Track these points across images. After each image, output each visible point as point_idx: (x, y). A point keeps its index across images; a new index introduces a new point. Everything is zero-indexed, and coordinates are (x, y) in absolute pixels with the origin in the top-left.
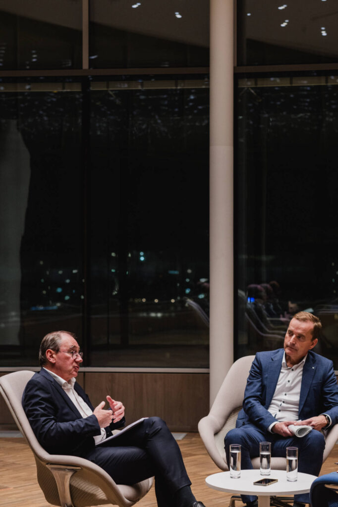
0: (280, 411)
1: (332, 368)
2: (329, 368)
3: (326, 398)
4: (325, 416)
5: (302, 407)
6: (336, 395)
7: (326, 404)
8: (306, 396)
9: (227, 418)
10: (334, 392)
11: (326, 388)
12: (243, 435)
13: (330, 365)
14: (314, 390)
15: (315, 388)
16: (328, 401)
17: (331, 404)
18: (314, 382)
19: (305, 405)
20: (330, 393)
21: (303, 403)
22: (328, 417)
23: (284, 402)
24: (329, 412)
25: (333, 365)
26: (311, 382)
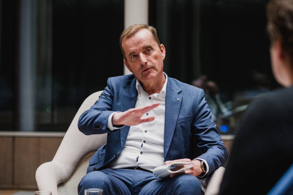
0: (141, 153)
1: (202, 98)
2: (199, 98)
3: (199, 136)
4: (201, 161)
5: (167, 150)
6: (212, 132)
7: (200, 145)
8: (172, 136)
9: (77, 165)
10: (209, 128)
11: (198, 123)
12: (107, 181)
13: (200, 94)
14: (182, 126)
15: (183, 124)
16: (202, 141)
17: (206, 145)
18: (181, 117)
19: (171, 148)
20: (203, 130)
21: (169, 144)
22: (204, 163)
23: (144, 142)
24: (205, 155)
25: (204, 94)
26: (177, 117)
